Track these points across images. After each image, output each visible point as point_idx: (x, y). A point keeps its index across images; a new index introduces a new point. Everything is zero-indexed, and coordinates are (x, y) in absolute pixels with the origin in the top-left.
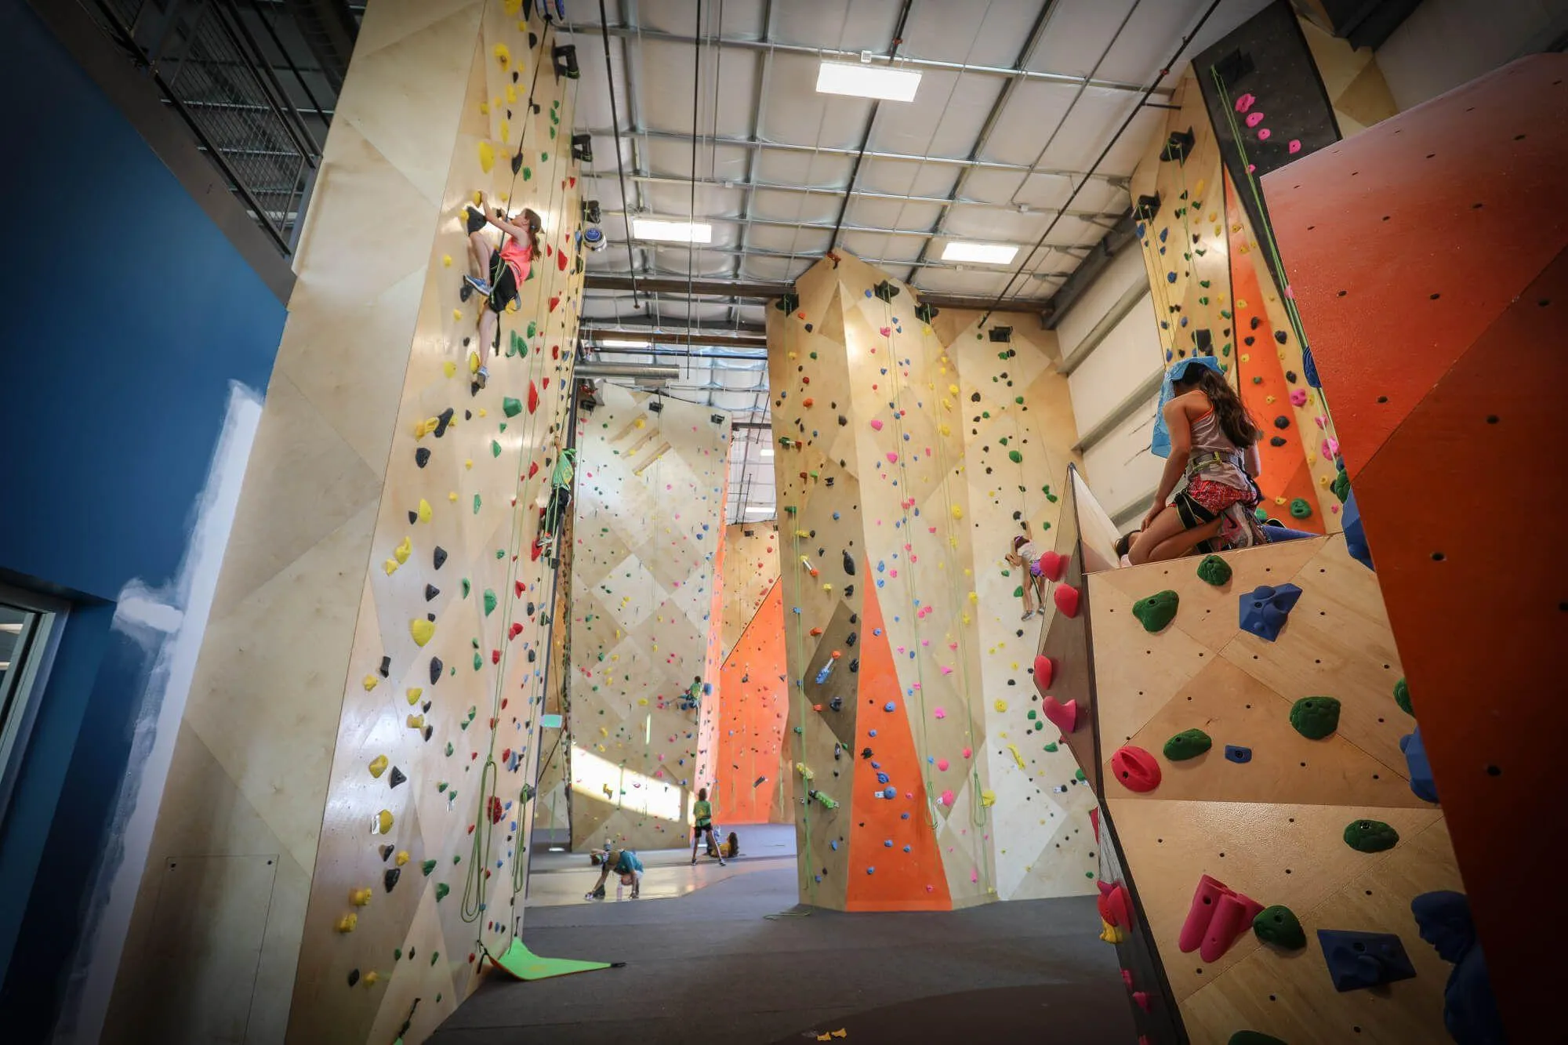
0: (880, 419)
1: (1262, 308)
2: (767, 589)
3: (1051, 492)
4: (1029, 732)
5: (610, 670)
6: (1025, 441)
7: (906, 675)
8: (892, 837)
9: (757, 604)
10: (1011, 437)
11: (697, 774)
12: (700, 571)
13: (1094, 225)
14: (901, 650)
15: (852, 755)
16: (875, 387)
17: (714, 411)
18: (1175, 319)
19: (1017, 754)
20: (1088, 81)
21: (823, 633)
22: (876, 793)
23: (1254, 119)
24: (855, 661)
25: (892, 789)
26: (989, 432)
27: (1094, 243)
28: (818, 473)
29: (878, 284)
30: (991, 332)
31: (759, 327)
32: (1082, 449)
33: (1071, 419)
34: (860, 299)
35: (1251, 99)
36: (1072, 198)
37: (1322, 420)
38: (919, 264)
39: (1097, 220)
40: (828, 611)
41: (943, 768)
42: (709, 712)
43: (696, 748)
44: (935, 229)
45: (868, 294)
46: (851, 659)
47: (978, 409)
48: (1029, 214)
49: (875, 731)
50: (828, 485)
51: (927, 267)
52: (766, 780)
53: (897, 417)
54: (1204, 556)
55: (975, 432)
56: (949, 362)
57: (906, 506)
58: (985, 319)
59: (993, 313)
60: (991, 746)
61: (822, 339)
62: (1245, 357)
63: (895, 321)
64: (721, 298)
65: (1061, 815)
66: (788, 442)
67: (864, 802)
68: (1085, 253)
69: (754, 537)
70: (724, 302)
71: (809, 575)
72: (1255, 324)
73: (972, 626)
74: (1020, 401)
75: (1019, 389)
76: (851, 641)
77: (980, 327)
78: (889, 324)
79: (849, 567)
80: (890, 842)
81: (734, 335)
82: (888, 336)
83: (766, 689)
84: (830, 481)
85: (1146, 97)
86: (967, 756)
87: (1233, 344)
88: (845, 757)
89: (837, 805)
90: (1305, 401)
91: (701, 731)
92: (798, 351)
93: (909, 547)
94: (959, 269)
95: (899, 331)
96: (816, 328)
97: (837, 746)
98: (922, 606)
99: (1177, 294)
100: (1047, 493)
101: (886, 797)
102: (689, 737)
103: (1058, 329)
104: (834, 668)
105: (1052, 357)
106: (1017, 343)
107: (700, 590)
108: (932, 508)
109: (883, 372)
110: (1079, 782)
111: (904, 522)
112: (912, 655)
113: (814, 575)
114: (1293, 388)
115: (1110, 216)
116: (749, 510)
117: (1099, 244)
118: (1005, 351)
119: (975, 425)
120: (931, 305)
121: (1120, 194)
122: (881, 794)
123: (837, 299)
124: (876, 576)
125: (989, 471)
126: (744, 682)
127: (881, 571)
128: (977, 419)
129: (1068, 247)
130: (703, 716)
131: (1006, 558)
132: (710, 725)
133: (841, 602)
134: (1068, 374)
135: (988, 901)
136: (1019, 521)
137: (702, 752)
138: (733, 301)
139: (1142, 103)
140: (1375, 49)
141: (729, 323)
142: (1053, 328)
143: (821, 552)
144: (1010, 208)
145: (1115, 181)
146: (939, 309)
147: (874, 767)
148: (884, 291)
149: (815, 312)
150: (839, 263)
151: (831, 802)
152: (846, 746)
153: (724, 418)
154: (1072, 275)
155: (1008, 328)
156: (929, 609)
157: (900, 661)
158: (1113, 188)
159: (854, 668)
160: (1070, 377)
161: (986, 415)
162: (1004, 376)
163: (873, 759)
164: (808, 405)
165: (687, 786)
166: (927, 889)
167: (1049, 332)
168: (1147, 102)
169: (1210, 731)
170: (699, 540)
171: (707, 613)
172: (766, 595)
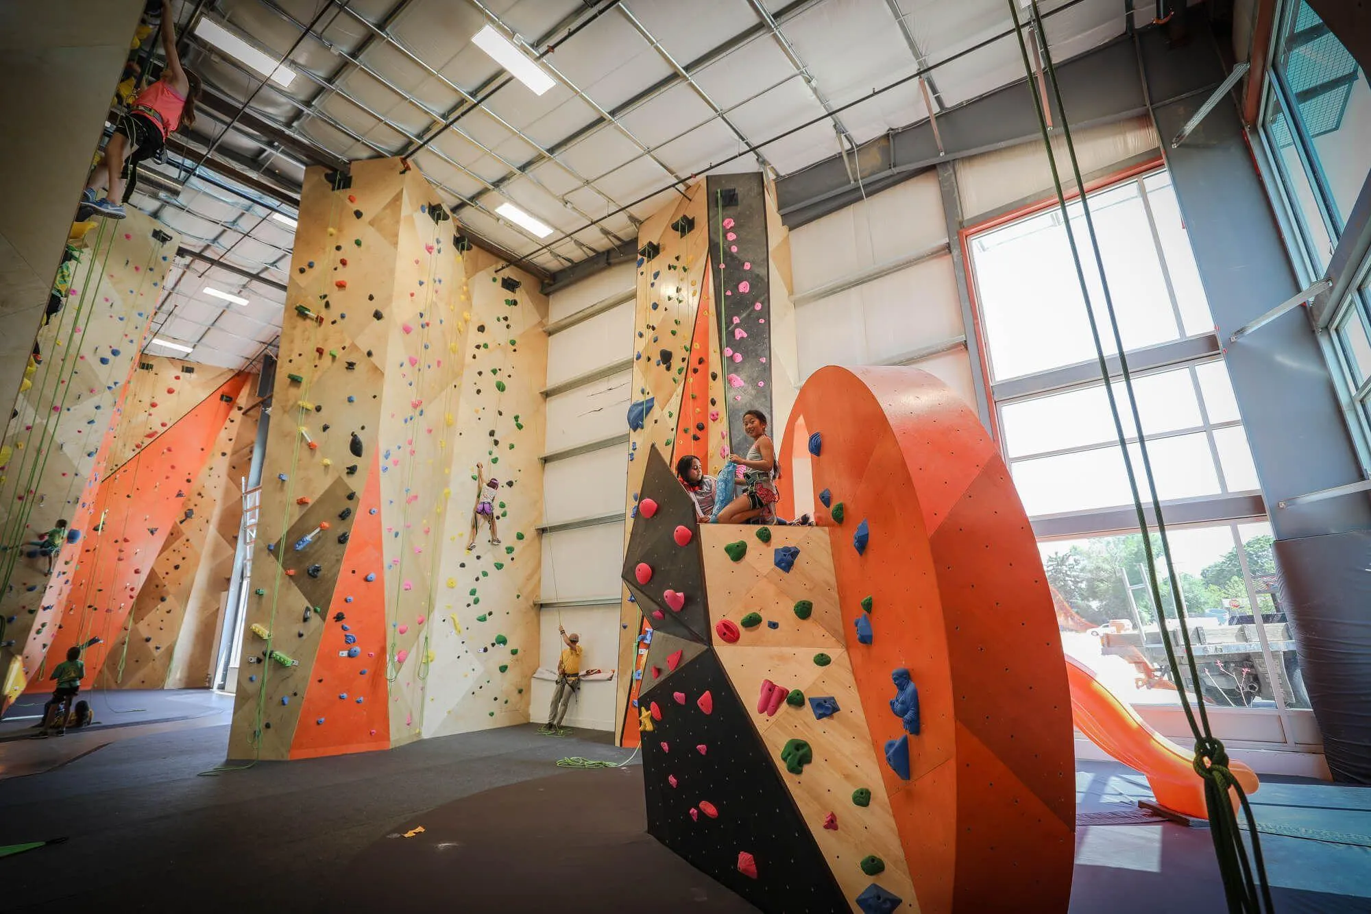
0: (411, 325)
1: (707, 354)
2: (156, 432)
3: (520, 421)
4: (469, 605)
6: (509, 376)
7: (389, 550)
8: (348, 691)
9: (138, 447)
10: (500, 370)
11: (33, 634)
12: (96, 400)
13: (606, 239)
14: (390, 530)
15: (324, 619)
16: (412, 295)
17: (158, 226)
18: (649, 334)
19: (457, 621)
20: (649, 152)
21: (310, 505)
22: (341, 652)
23: (732, 236)
24: (346, 534)
25: (358, 649)
26: (487, 361)
27: (600, 249)
28: (339, 354)
29: (433, 204)
30: (503, 279)
31: (296, 185)
32: (547, 395)
33: (545, 369)
34: (416, 211)
35: (732, 224)
36: (606, 217)
37: (725, 433)
38: (468, 202)
39: (610, 237)
40: (322, 485)
41: (402, 632)
42: (66, 563)
43: (40, 603)
44: (497, 184)
45: (423, 208)
46: (340, 532)
47: (481, 338)
48: (571, 211)
49: (351, 598)
50: (347, 368)
51: (476, 208)
52: (102, 641)
53: (422, 326)
54: (761, 526)
55: (474, 357)
56: (468, 291)
57: (415, 406)
58: (503, 268)
59: (512, 266)
60: (437, 616)
61: (371, 230)
62: (690, 380)
63: (438, 242)
64: (257, 135)
65: (480, 669)
66: (307, 312)
67: (327, 660)
68: (592, 254)
69: (152, 373)
70: (259, 141)
71: (307, 447)
72: (701, 361)
73: (440, 516)
74: (513, 343)
75: (514, 333)
76: (345, 515)
77: (496, 272)
78: (432, 243)
79: (356, 448)
80: (345, 695)
81: (253, 175)
82: (430, 253)
84: (351, 366)
85: (676, 184)
86: (420, 623)
87: (686, 368)
88: (315, 620)
89: (296, 663)
90: (717, 419)
91: (50, 584)
92: (340, 230)
93: (410, 443)
94: (501, 222)
95: (439, 252)
96: (367, 217)
97: (308, 609)
98: (412, 494)
99: (656, 318)
100: (517, 421)
101: (349, 656)
102: (31, 589)
103: (551, 297)
104: (318, 539)
105: (542, 318)
106: (520, 295)
107: (91, 422)
108: (432, 411)
109: (421, 283)
110: (497, 645)
111: (411, 419)
112: (397, 535)
113: (311, 447)
114: (712, 409)
115: (618, 239)
116: (156, 341)
117: (603, 253)
118: (510, 299)
119: (476, 351)
120: (469, 241)
121: (633, 229)
122: (345, 653)
123: (398, 203)
124: (382, 462)
125: (479, 392)
127: (387, 459)
128: (478, 347)
129: (583, 245)
130: (59, 566)
131: (477, 466)
132: (63, 578)
133: (340, 477)
134: (550, 334)
135: (415, 740)
136: (493, 438)
137: (45, 609)
138: (270, 144)
139: (673, 186)
140: (791, 229)
141: (254, 160)
142: (547, 295)
143: (325, 428)
144: (559, 199)
145: (633, 219)
146: (473, 246)
147: (344, 628)
148: (436, 212)
149: (372, 204)
150: (407, 172)
151: (289, 661)
152: (319, 609)
153: (171, 238)
154: (576, 263)
155: (518, 282)
156: (416, 497)
157: (386, 537)
158: (629, 222)
159: (343, 539)
160: (551, 337)
161: (486, 346)
162: (506, 319)
163: (345, 623)
164: (341, 286)
165: (12, 649)
166: (371, 733)
167: (544, 296)
168: (676, 186)
169: (762, 614)
170: (102, 365)
171: (93, 450)
172: (154, 438)
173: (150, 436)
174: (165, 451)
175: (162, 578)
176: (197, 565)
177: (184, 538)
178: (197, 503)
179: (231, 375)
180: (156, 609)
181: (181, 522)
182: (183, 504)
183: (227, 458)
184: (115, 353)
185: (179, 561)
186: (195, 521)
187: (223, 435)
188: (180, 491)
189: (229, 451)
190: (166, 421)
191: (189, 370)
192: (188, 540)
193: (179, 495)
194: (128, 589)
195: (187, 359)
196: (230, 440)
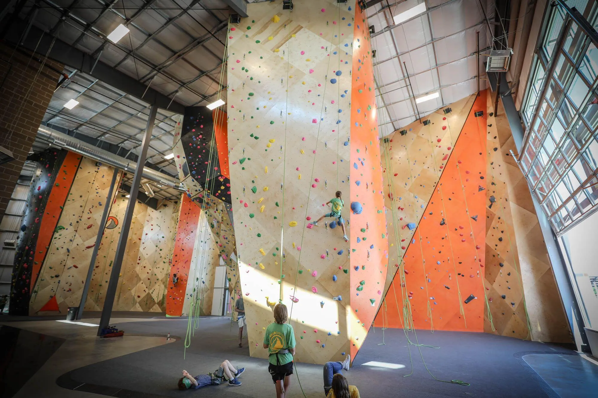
2: (447, 155)
5: (262, 199)
9: (441, 168)
43: (349, 264)
52: (476, 298)
69: (431, 124)
83: (461, 228)
91: (354, 248)
126: (441, 224)
130: (356, 234)
170: (333, 84)
171: (346, 140)
172: (447, 159)
173: (444, 159)
174: (457, 164)
175: (494, 249)
176: (513, 234)
177: (496, 217)
178: (494, 190)
179: (474, 97)
180: (499, 274)
181: (490, 207)
182: (486, 194)
183: (499, 151)
184: (338, 74)
185: (501, 235)
186: (499, 203)
187: (489, 138)
188: (479, 186)
189: (498, 146)
190: (450, 146)
191: (448, 111)
192: (499, 218)
193: (480, 189)
194: (477, 261)
195: (444, 106)
196: (495, 138)
